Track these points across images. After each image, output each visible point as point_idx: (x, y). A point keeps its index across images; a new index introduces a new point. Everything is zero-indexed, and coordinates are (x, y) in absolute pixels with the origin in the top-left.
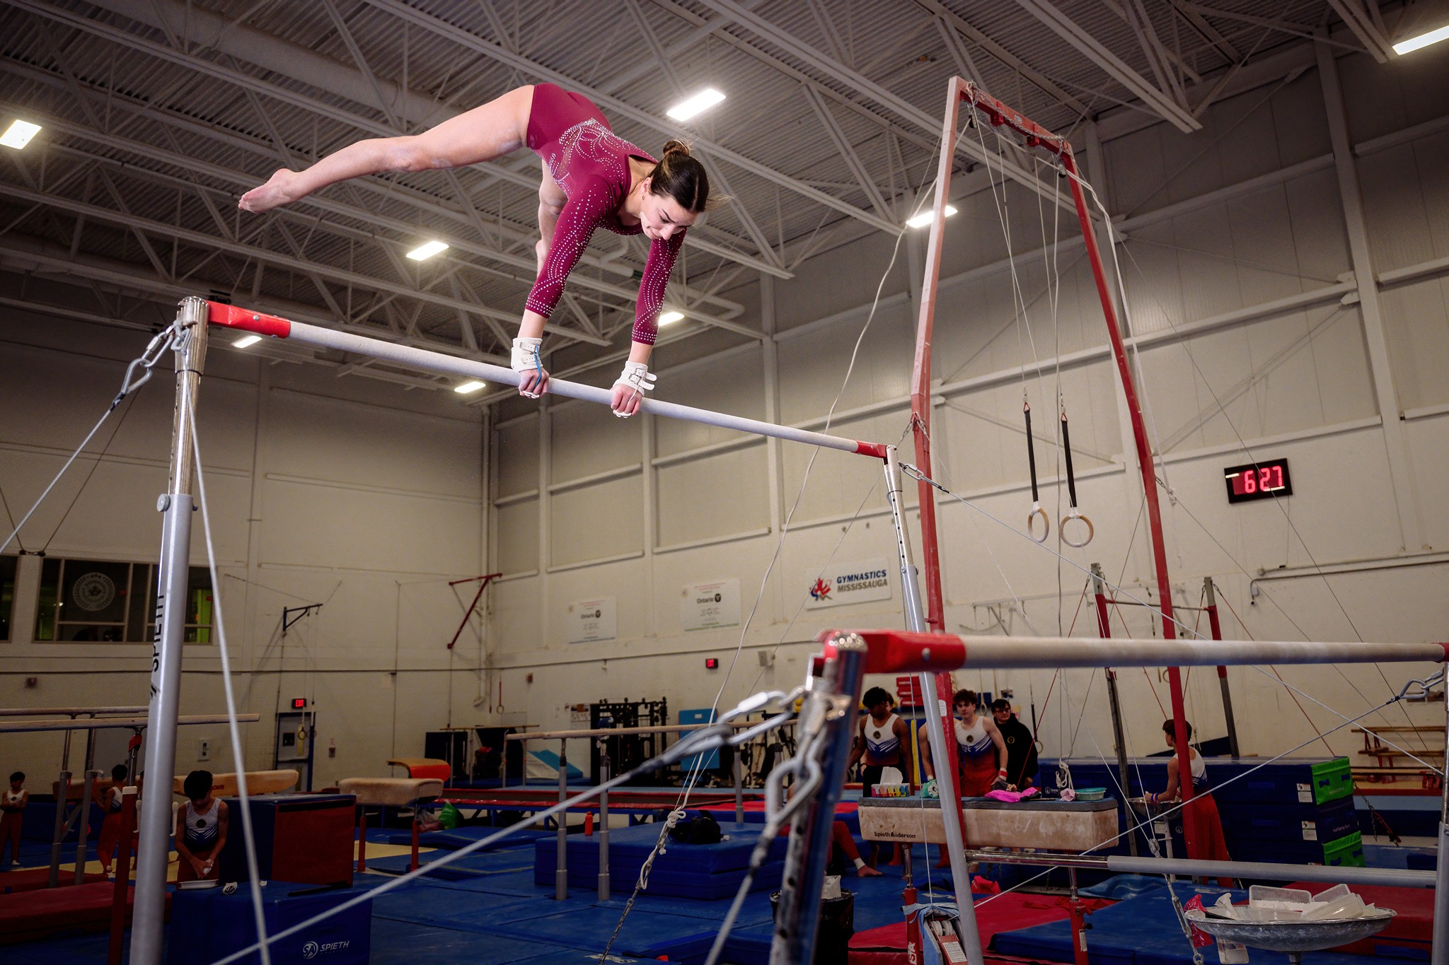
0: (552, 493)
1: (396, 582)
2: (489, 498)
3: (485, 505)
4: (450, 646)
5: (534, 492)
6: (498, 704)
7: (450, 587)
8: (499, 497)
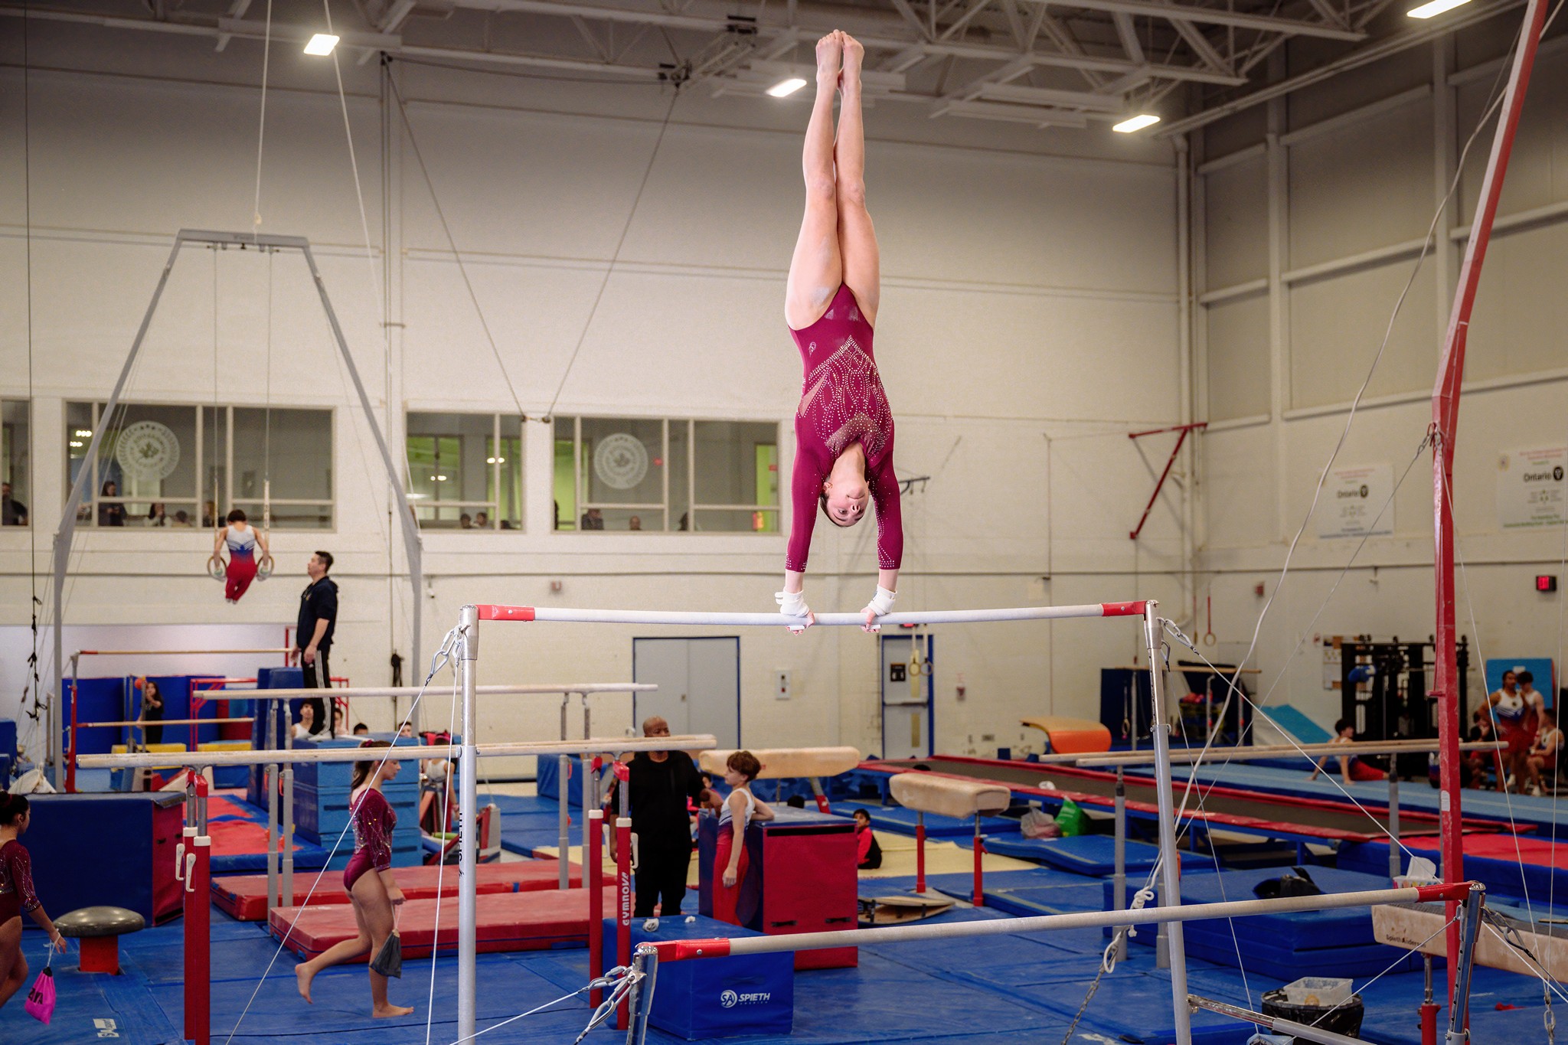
0: (1291, 284)
1: (1045, 435)
2: (1190, 294)
3: (1184, 303)
4: (1133, 536)
5: (1260, 284)
6: (1206, 631)
7: (1131, 441)
8: (1208, 290)
